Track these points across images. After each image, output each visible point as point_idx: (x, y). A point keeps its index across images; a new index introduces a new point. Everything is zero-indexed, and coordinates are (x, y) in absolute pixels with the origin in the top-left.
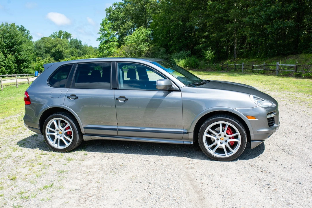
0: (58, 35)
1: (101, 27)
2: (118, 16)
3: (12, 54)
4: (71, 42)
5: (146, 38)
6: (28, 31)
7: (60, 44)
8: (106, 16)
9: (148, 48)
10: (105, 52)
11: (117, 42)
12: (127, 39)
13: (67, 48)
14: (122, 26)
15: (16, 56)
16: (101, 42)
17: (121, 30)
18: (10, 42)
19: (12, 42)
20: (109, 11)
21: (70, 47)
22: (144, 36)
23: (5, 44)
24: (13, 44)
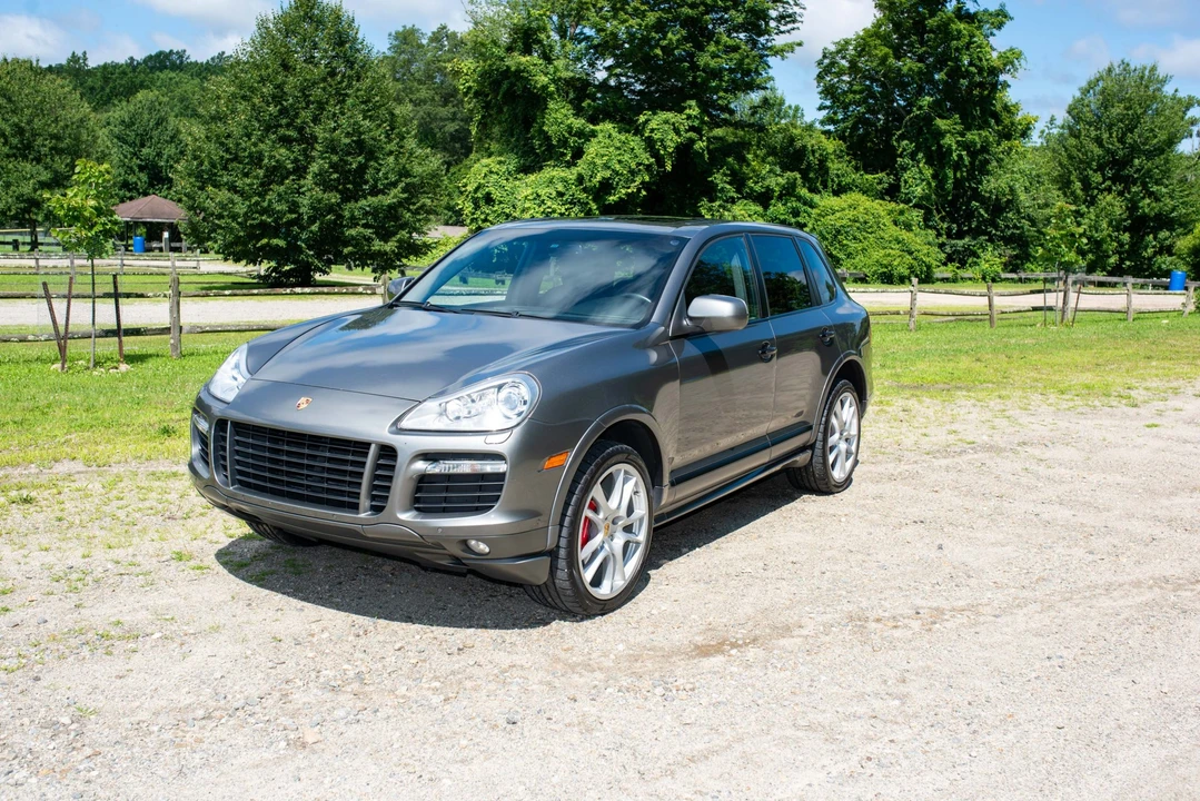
3: (1121, 194)
15: (1130, 200)
18: (1118, 141)
19: (1129, 141)
23: (1097, 151)
24: (1131, 152)
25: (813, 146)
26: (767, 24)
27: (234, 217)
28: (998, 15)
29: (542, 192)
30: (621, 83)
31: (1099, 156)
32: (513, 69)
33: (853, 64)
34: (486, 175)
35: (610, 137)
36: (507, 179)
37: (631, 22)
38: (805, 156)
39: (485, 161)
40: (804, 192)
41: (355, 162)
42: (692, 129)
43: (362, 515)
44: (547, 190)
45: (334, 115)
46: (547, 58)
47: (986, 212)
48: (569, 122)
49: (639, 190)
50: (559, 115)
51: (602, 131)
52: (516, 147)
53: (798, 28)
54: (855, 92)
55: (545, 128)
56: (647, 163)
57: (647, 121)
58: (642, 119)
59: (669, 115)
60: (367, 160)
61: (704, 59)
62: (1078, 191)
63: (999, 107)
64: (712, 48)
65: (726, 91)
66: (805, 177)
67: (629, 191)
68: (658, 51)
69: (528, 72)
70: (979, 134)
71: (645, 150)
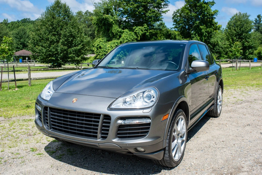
3: (240, 41)
15: (243, 43)
18: (239, 30)
19: (242, 30)
23: (235, 32)
24: (242, 32)
25: (173, 33)
26: (161, 6)
27: (43, 53)
28: (213, 2)
29: (112, 45)
30: (129, 21)
31: (235, 33)
32: (105, 18)
33: (180, 15)
34: (99, 42)
35: (127, 32)
36: (104, 43)
37: (131, 6)
38: (171, 35)
39: (99, 39)
41: (70, 39)
42: (145, 30)
43: (99, 140)
45: (65, 28)
46: (112, 15)
47: (212, 46)
48: (118, 29)
50: (115, 28)
51: (125, 31)
52: (106, 36)
53: (168, 7)
54: (181, 21)
55: (112, 31)
56: (136, 38)
57: (135, 28)
58: (134, 28)
59: (140, 27)
60: (73, 39)
61: (148, 14)
62: (231, 41)
64: (149, 12)
65: (153, 21)
68: (137, 13)
69: (108, 19)
70: (210, 29)
71: (135, 35)
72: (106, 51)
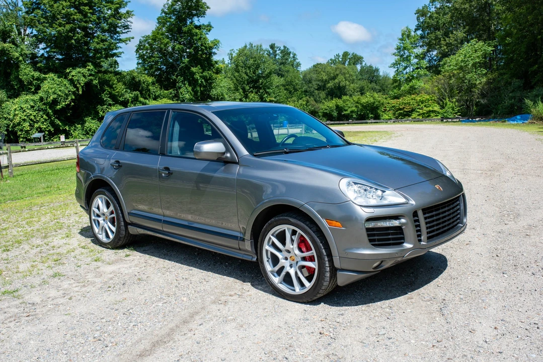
0: (340, 60)
1: (399, 44)
2: (438, 22)
3: (256, 93)
4: (361, 70)
5: (481, 60)
6: (295, 55)
7: (342, 74)
8: (417, 23)
9: (484, 80)
10: (402, 88)
11: (426, 70)
12: (445, 64)
13: (353, 82)
14: (445, 40)
15: (261, 95)
16: (398, 69)
17: (441, 47)
18: (253, 73)
19: (257, 73)
20: (422, 13)
21: (360, 80)
22: (478, 57)
23: (247, 77)
24: (258, 77)
25: (143, 80)
26: (117, 29)
28: (208, 26)
29: (23, 106)
31: (247, 79)
33: (151, 45)
35: (53, 79)
37: (59, 28)
38: (140, 84)
40: (142, 99)
42: (91, 75)
44: (25, 105)
46: (16, 45)
48: (32, 74)
49: (70, 102)
50: (26, 71)
51: (49, 77)
53: (130, 31)
54: (154, 57)
55: (20, 77)
56: (72, 90)
57: (70, 72)
58: (68, 71)
59: (80, 70)
61: (93, 45)
62: (242, 93)
63: (213, 63)
64: (96, 40)
65: (103, 58)
66: (141, 94)
67: (66, 103)
68: (73, 41)
69: (8, 51)
70: (208, 73)
71: (71, 85)
72: (10, 119)
